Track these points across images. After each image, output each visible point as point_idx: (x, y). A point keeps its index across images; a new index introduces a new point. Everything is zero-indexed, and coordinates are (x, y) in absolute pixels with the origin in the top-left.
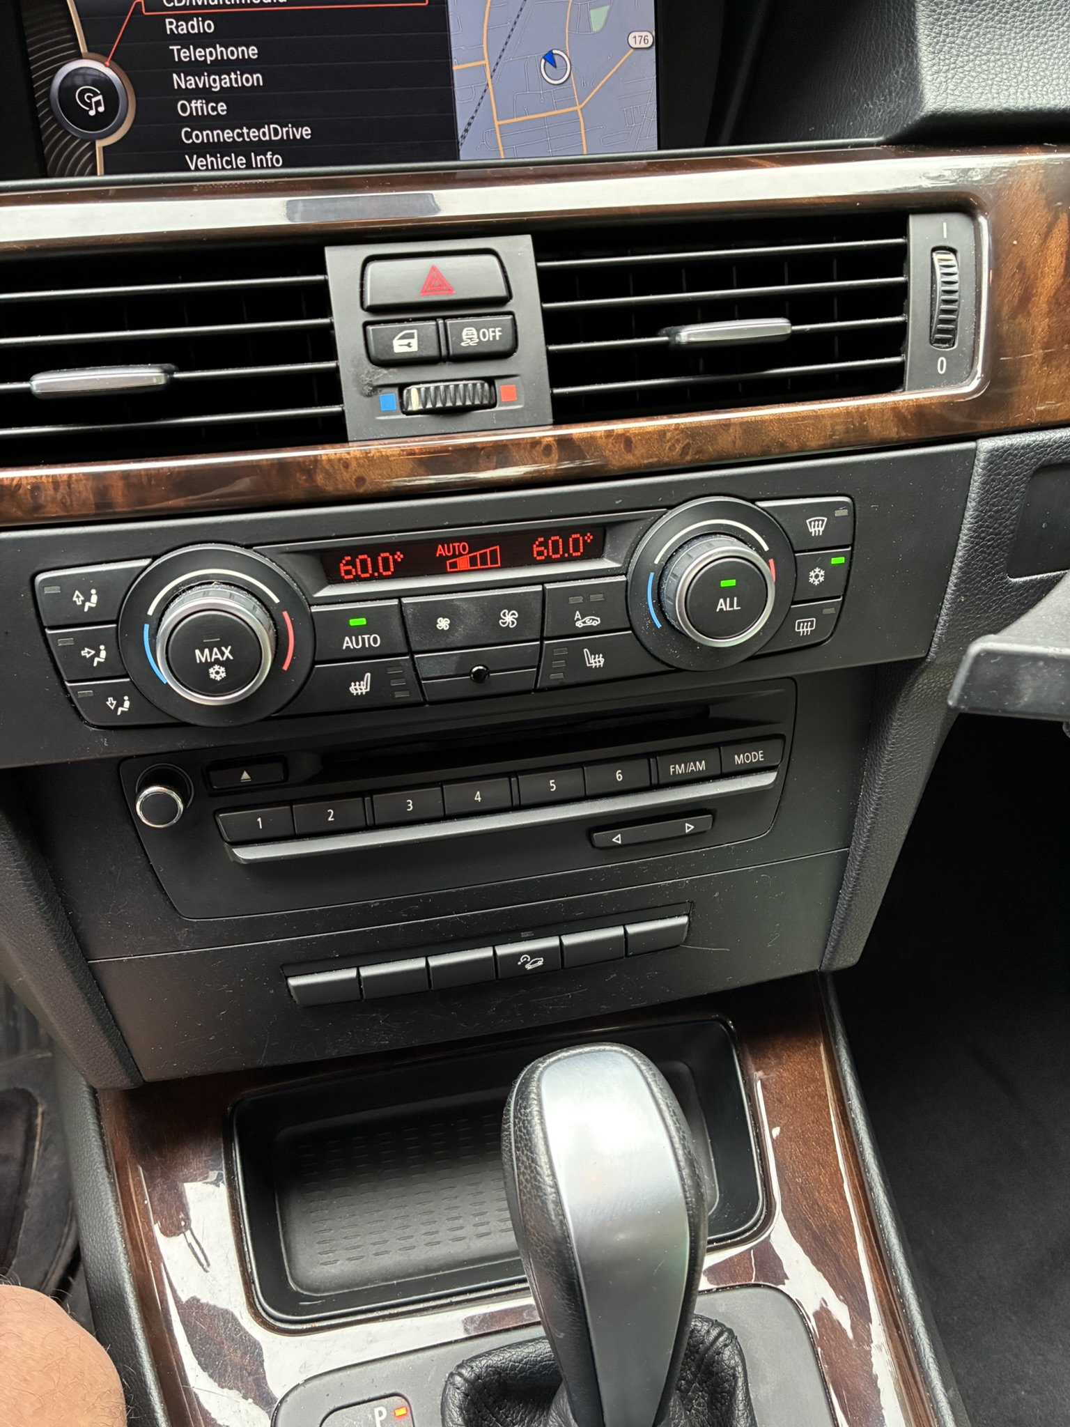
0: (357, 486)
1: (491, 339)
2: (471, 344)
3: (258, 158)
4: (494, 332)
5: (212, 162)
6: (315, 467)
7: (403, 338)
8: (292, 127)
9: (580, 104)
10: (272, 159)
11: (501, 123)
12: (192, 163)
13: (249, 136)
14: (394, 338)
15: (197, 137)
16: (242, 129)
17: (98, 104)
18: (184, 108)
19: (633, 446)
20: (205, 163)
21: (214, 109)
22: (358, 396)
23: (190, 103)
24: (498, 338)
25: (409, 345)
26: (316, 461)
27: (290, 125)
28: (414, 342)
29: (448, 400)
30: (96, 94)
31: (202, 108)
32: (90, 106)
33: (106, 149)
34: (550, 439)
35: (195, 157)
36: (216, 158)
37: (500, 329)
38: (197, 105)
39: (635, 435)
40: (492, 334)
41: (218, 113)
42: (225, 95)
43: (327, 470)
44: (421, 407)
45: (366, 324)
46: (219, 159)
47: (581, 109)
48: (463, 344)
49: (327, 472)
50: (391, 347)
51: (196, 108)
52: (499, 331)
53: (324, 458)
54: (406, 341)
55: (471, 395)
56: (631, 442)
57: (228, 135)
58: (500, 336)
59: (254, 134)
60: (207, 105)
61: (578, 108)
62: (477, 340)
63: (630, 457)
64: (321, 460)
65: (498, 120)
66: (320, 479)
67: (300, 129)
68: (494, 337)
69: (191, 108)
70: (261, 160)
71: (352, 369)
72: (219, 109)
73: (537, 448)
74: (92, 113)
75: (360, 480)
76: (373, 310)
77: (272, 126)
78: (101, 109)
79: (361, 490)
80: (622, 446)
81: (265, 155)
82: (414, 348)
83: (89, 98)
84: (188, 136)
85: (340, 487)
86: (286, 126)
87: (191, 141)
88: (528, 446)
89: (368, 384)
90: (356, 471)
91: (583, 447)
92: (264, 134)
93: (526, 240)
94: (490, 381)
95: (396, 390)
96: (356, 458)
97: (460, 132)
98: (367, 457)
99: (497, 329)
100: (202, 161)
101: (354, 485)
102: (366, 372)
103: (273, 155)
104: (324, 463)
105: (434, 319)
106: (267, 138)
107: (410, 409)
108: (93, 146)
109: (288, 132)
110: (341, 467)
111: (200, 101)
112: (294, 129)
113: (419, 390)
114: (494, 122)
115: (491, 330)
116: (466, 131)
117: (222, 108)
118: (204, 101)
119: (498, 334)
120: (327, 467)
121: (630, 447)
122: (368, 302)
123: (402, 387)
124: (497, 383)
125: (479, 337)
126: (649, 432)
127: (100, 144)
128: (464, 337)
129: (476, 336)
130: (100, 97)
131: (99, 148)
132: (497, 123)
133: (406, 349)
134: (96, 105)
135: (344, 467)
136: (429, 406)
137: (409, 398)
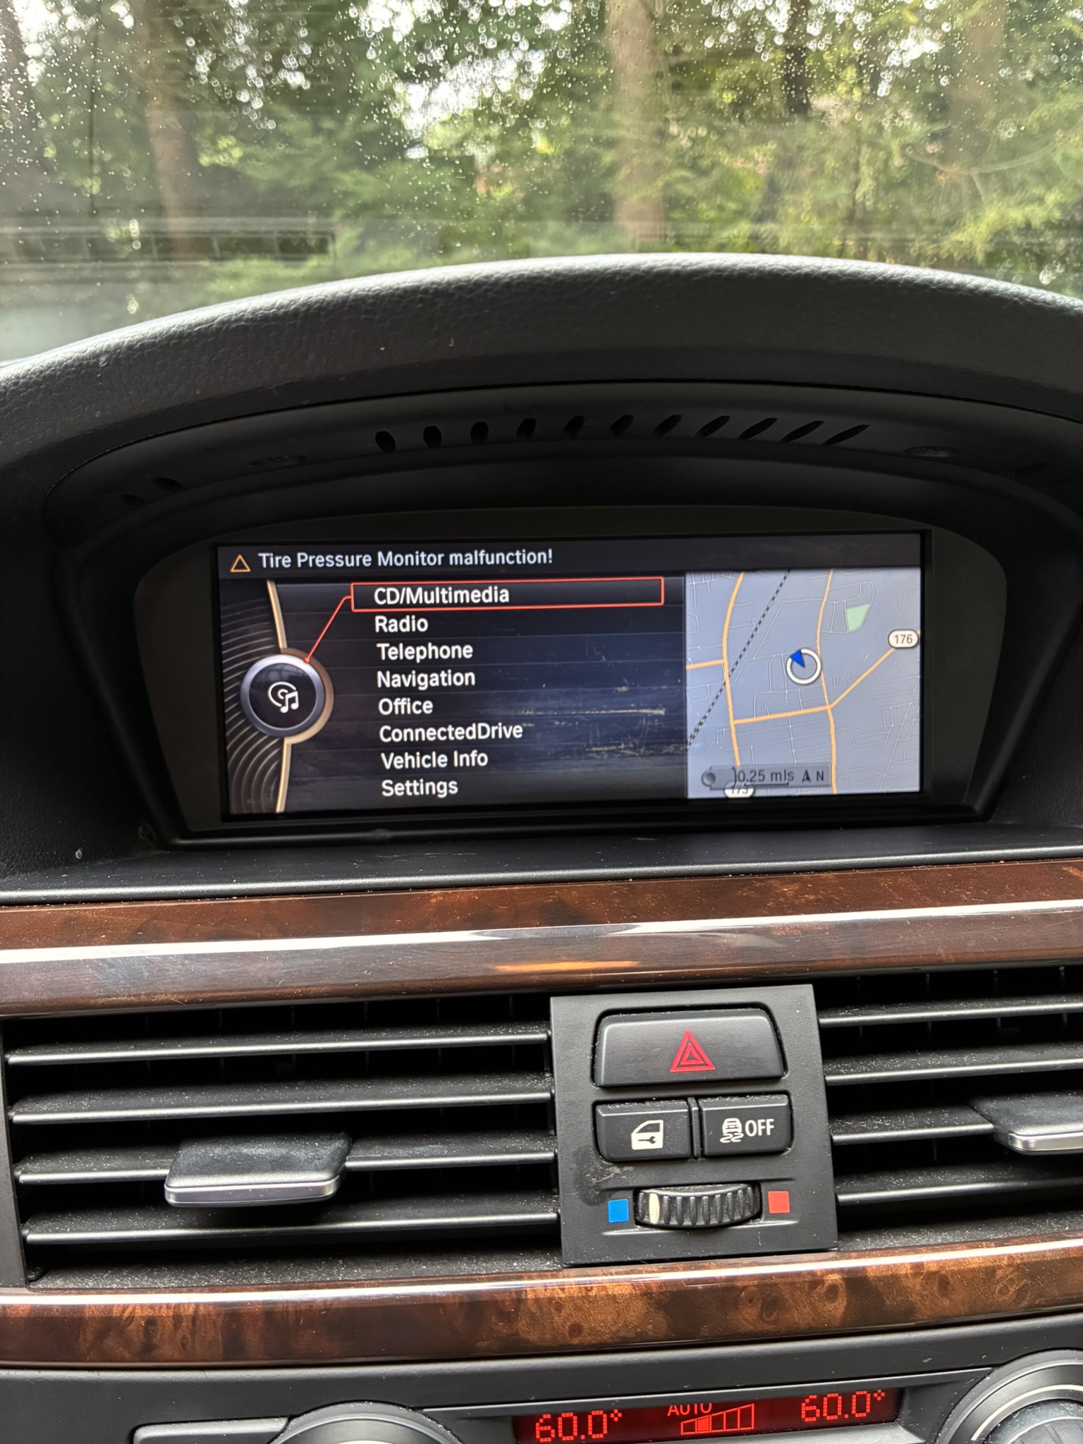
0: (571, 1336)
1: (760, 1134)
2: (734, 1140)
3: (462, 757)
4: (764, 1124)
5: (410, 761)
6: (517, 1310)
7: (644, 1130)
8: (502, 726)
9: (830, 703)
10: (476, 758)
11: (737, 722)
12: (388, 759)
13: (453, 734)
14: (632, 1130)
15: (397, 735)
16: (446, 727)
17: (292, 701)
18: (386, 707)
19: (950, 1288)
20: (402, 761)
21: (418, 707)
22: (580, 1202)
23: (393, 700)
24: (769, 1133)
25: (651, 1140)
26: (518, 1298)
27: (500, 724)
28: (659, 1137)
29: (701, 1217)
30: (290, 690)
31: (406, 707)
32: (283, 702)
33: (294, 747)
34: (836, 1277)
35: (392, 755)
36: (415, 757)
37: (772, 1120)
38: (401, 704)
39: (953, 1273)
40: (761, 1127)
41: (423, 712)
42: (432, 694)
43: (532, 1314)
44: (663, 1222)
45: (596, 1104)
46: (418, 758)
47: (832, 709)
48: (722, 1140)
49: (533, 1316)
50: (629, 1142)
51: (400, 707)
52: (771, 1123)
53: (530, 1296)
54: (648, 1135)
55: (730, 1208)
56: (948, 1283)
57: (431, 734)
58: (772, 1130)
59: (459, 733)
60: (412, 702)
61: (828, 708)
62: (742, 1135)
63: (946, 1302)
64: (526, 1300)
65: (735, 719)
66: (522, 1326)
67: (511, 728)
68: (764, 1131)
69: (394, 707)
70: (465, 759)
71: (574, 1166)
72: (425, 707)
73: (817, 1290)
74: (284, 710)
75: (576, 1329)
76: (607, 1088)
77: (480, 725)
78: (295, 706)
79: (575, 1341)
80: (935, 1288)
81: (469, 753)
82: (659, 1144)
83: (283, 694)
84: (387, 734)
85: (548, 1337)
86: (496, 724)
87: (389, 740)
88: (806, 1286)
89: (594, 1187)
90: (571, 1315)
91: (881, 1289)
92: (471, 733)
93: (807, 991)
94: (755, 1184)
95: (630, 1194)
96: (572, 1298)
97: (690, 731)
98: (586, 1297)
99: (769, 1121)
100: (399, 760)
101: (567, 1334)
102: (592, 1170)
103: (478, 753)
104: (530, 1303)
105: (685, 1098)
106: (474, 737)
107: (646, 1220)
108: (281, 743)
109: (497, 732)
110: (553, 1310)
111: (404, 699)
112: (505, 728)
113: (661, 1197)
114: (729, 721)
115: (760, 1121)
116: (697, 730)
117: (428, 707)
118: (409, 700)
119: (769, 1127)
120: (534, 1309)
121: (946, 1288)
122: (602, 1079)
123: (636, 1191)
124: (763, 1186)
125: (744, 1131)
126: (973, 1270)
127: (288, 742)
128: (725, 1131)
129: (740, 1130)
130: (295, 694)
131: (288, 745)
132: (733, 723)
133: (648, 1146)
134: (289, 701)
135: (556, 1309)
136: (674, 1222)
137: (647, 1205)
